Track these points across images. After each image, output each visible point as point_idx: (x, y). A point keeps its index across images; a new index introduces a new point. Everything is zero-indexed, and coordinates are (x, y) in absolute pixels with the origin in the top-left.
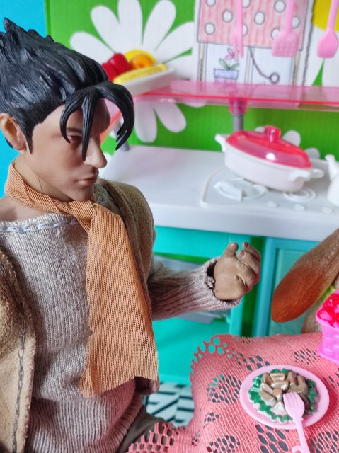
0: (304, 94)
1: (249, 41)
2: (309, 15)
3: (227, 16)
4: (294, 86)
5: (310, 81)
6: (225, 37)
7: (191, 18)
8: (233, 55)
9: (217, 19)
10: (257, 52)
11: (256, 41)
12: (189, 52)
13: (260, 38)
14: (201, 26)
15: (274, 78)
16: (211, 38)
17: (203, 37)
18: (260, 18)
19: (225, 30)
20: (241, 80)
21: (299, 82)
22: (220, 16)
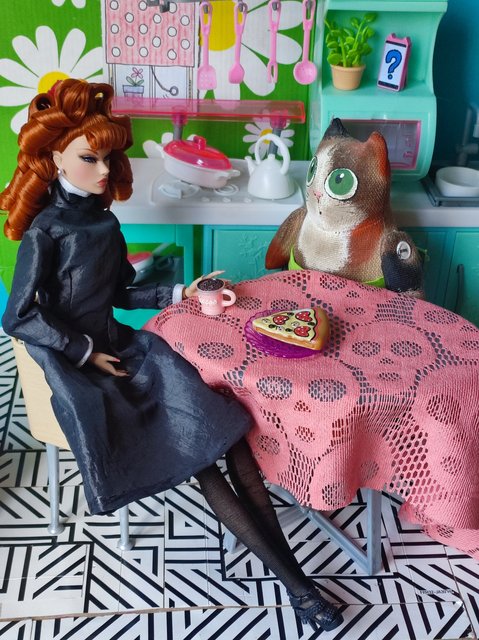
0: (198, 106)
1: (150, 61)
2: (197, 38)
3: (130, 41)
4: (190, 99)
5: (202, 95)
6: (130, 59)
7: (100, 45)
8: (138, 73)
9: (121, 44)
10: (158, 70)
11: (156, 61)
12: (100, 72)
13: (159, 59)
14: (109, 51)
15: (174, 91)
16: (118, 60)
17: (111, 59)
18: (157, 42)
19: (129, 53)
20: (146, 95)
21: (195, 97)
22: (123, 42)
